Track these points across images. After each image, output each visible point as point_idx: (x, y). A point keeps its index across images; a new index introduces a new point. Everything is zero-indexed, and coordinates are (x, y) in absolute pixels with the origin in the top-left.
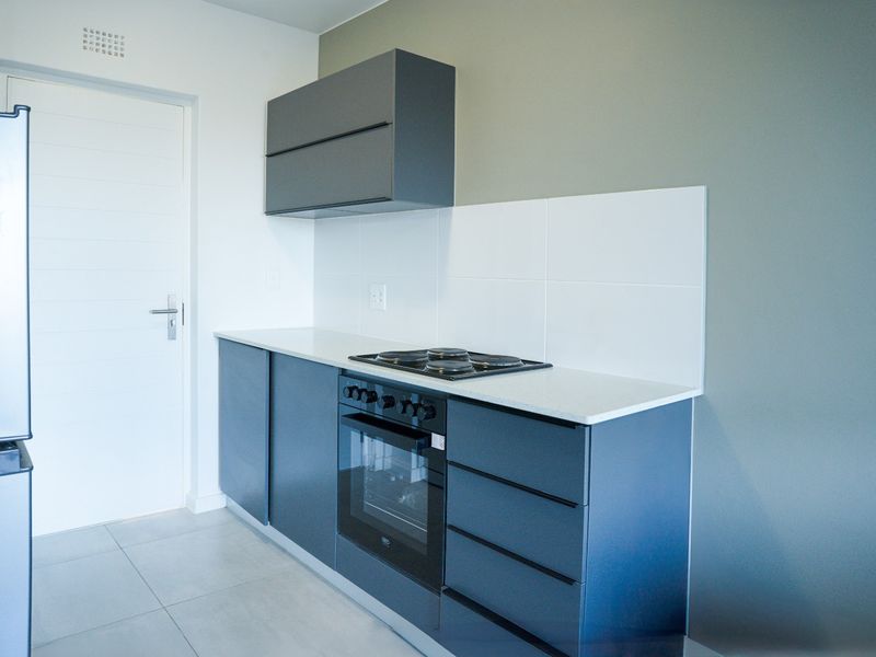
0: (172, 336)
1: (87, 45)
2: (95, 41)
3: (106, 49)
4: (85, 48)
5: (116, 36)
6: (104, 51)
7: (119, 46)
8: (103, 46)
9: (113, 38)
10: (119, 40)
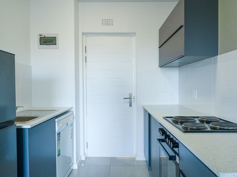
0: (131, 105)
1: (103, 24)
2: (105, 22)
3: (108, 24)
4: (102, 25)
5: (111, 20)
6: (108, 25)
7: (112, 22)
8: (107, 23)
9: (110, 21)
10: (112, 20)
